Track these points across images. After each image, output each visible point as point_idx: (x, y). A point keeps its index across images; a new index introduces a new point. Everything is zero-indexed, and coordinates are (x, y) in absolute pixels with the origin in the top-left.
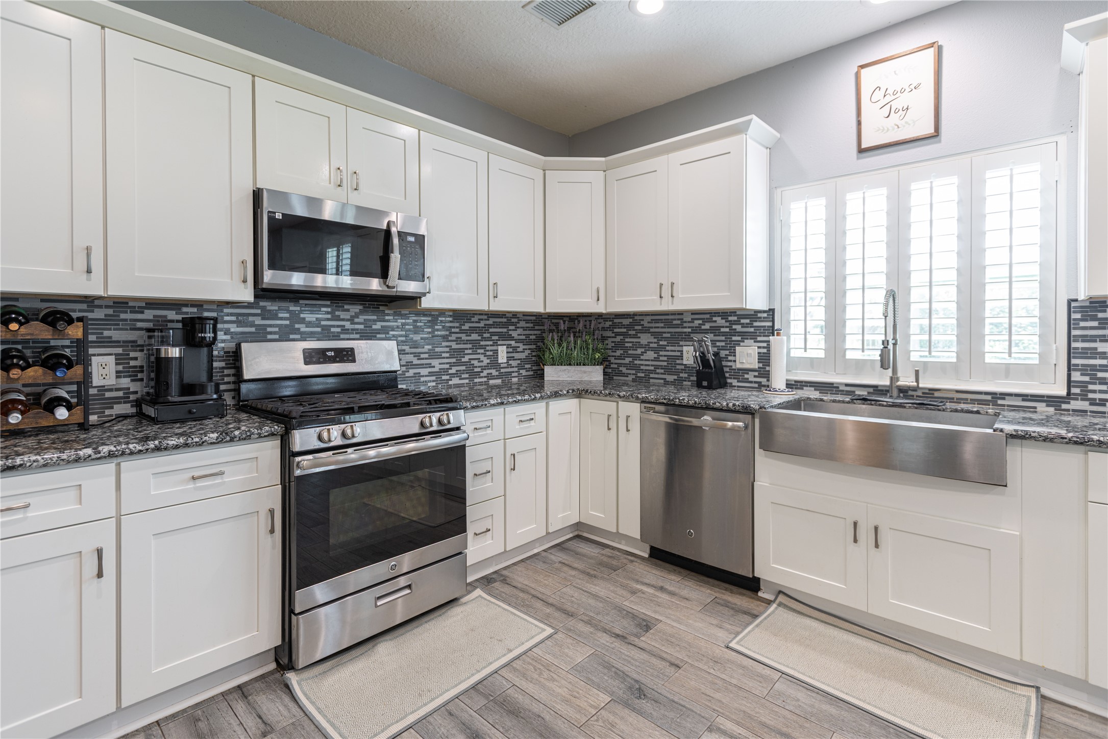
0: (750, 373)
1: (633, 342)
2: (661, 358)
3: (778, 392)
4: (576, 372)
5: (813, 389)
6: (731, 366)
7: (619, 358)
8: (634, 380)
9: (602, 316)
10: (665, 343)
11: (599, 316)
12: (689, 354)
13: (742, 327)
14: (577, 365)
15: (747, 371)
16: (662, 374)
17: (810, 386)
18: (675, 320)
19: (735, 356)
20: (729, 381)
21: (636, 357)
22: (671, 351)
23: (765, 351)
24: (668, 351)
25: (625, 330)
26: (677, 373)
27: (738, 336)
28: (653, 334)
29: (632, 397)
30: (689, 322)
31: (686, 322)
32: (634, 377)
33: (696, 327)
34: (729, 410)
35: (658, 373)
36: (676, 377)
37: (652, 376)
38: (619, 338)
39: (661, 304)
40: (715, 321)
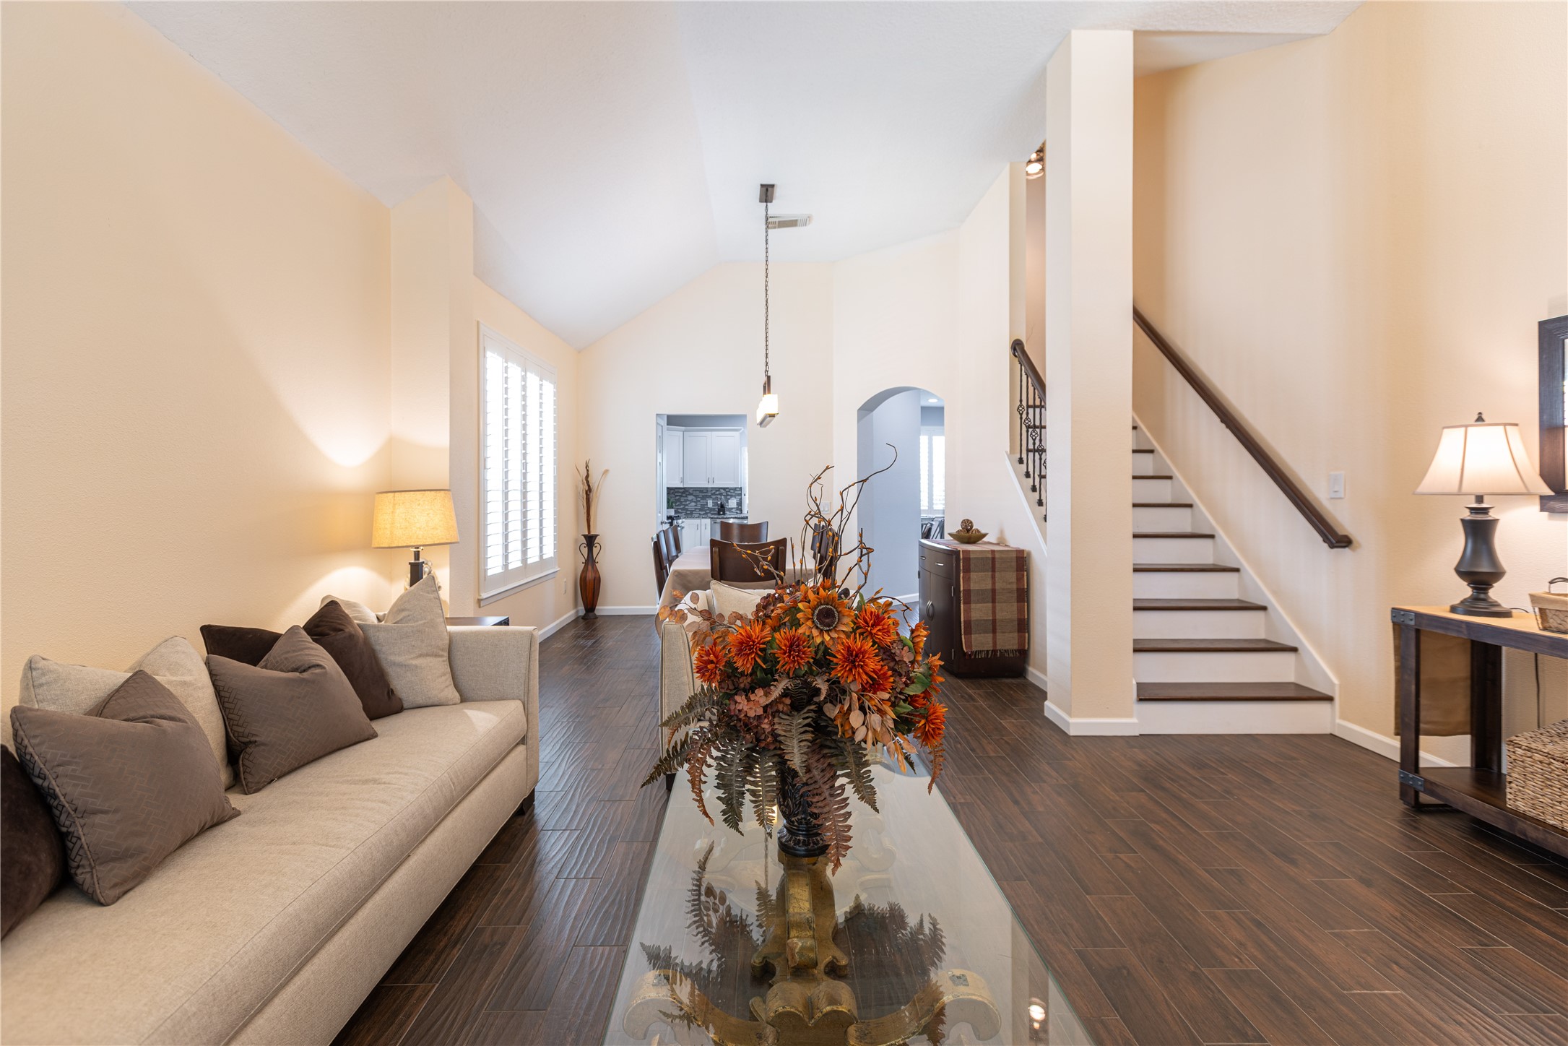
0: (734, 508)
6: (728, 507)
12: (710, 503)
13: (731, 493)
15: (732, 508)
18: (704, 490)
19: (729, 503)
21: (687, 505)
22: (703, 502)
23: (739, 501)
26: (705, 511)
27: (730, 496)
30: (711, 491)
31: (709, 492)
33: (713, 493)
38: (677, 498)
40: (721, 491)
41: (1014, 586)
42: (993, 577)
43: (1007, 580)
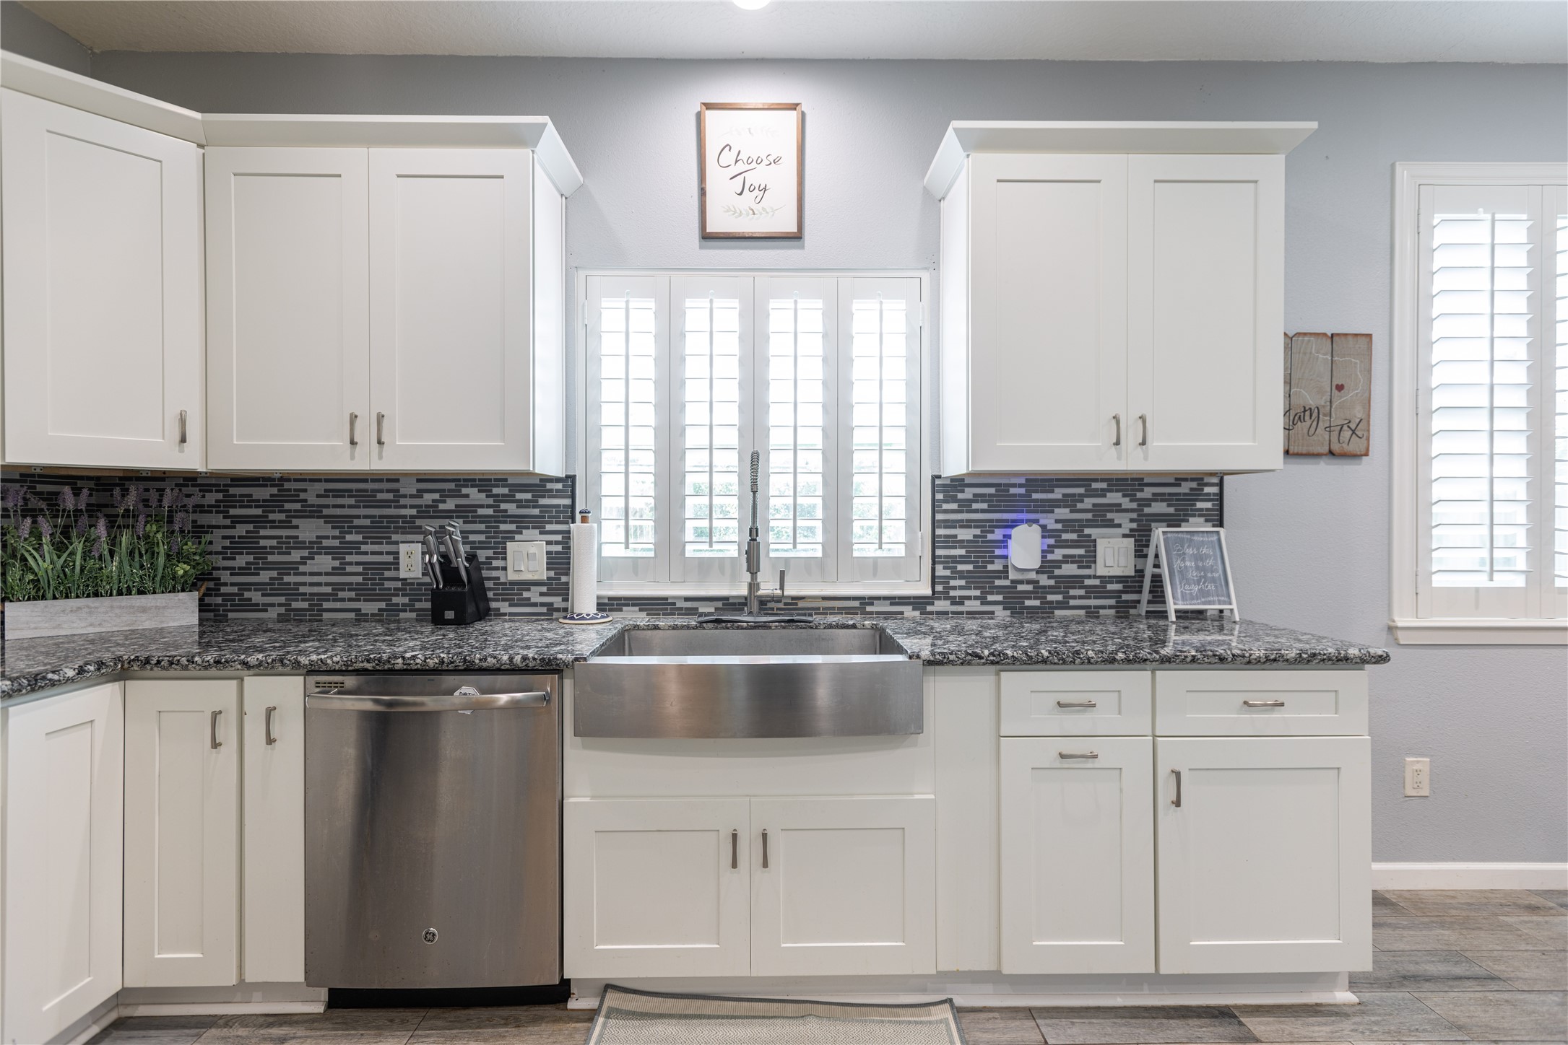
0: (532, 588)
1: (281, 537)
2: (349, 569)
3: (587, 619)
4: (117, 611)
5: (637, 608)
6: (498, 578)
7: (244, 571)
8: (282, 618)
9: (195, 479)
10: (359, 538)
11: (185, 479)
12: (414, 559)
13: (518, 507)
14: (120, 593)
15: (527, 585)
16: (350, 600)
17: (633, 605)
18: (381, 491)
19: (505, 559)
20: (493, 605)
21: (292, 568)
22: (373, 552)
23: (559, 548)
24: (366, 553)
25: (259, 511)
26: (386, 596)
27: (511, 522)
28: (329, 519)
29: (283, 665)
30: (412, 496)
31: (405, 496)
32: (282, 610)
33: (427, 506)
34: (513, 670)
35: (343, 600)
36: (383, 605)
37: (326, 605)
38: (241, 530)
39: (352, 458)
40: (467, 496)
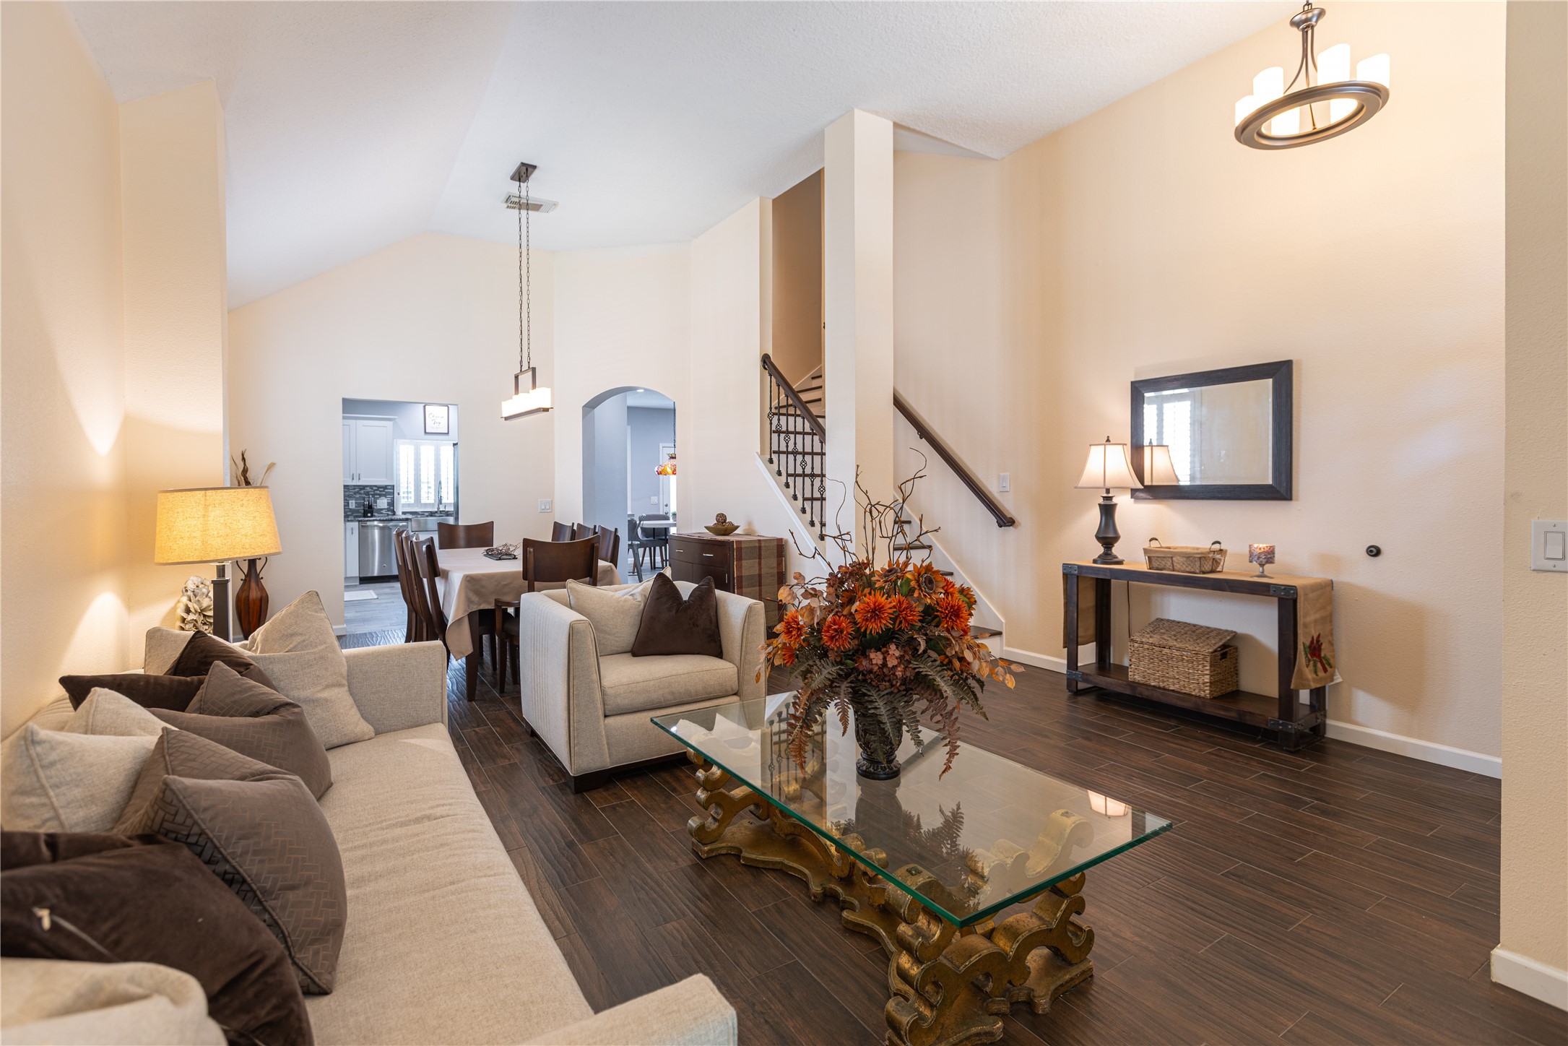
0: (384, 510)
5: (410, 514)
6: (375, 508)
13: (379, 492)
19: (378, 503)
23: (391, 501)
27: (379, 495)
41: (775, 571)
42: (760, 563)
43: (770, 563)
